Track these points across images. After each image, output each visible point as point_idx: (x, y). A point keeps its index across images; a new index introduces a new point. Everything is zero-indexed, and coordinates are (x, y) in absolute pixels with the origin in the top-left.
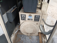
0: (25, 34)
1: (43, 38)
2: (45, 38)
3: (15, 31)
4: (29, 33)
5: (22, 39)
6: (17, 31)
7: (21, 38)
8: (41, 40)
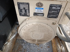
0: (29, 41)
1: (58, 44)
2: (61, 44)
3: (12, 35)
4: (36, 39)
5: (24, 47)
6: (14, 36)
7: (23, 44)
8: (55, 48)
